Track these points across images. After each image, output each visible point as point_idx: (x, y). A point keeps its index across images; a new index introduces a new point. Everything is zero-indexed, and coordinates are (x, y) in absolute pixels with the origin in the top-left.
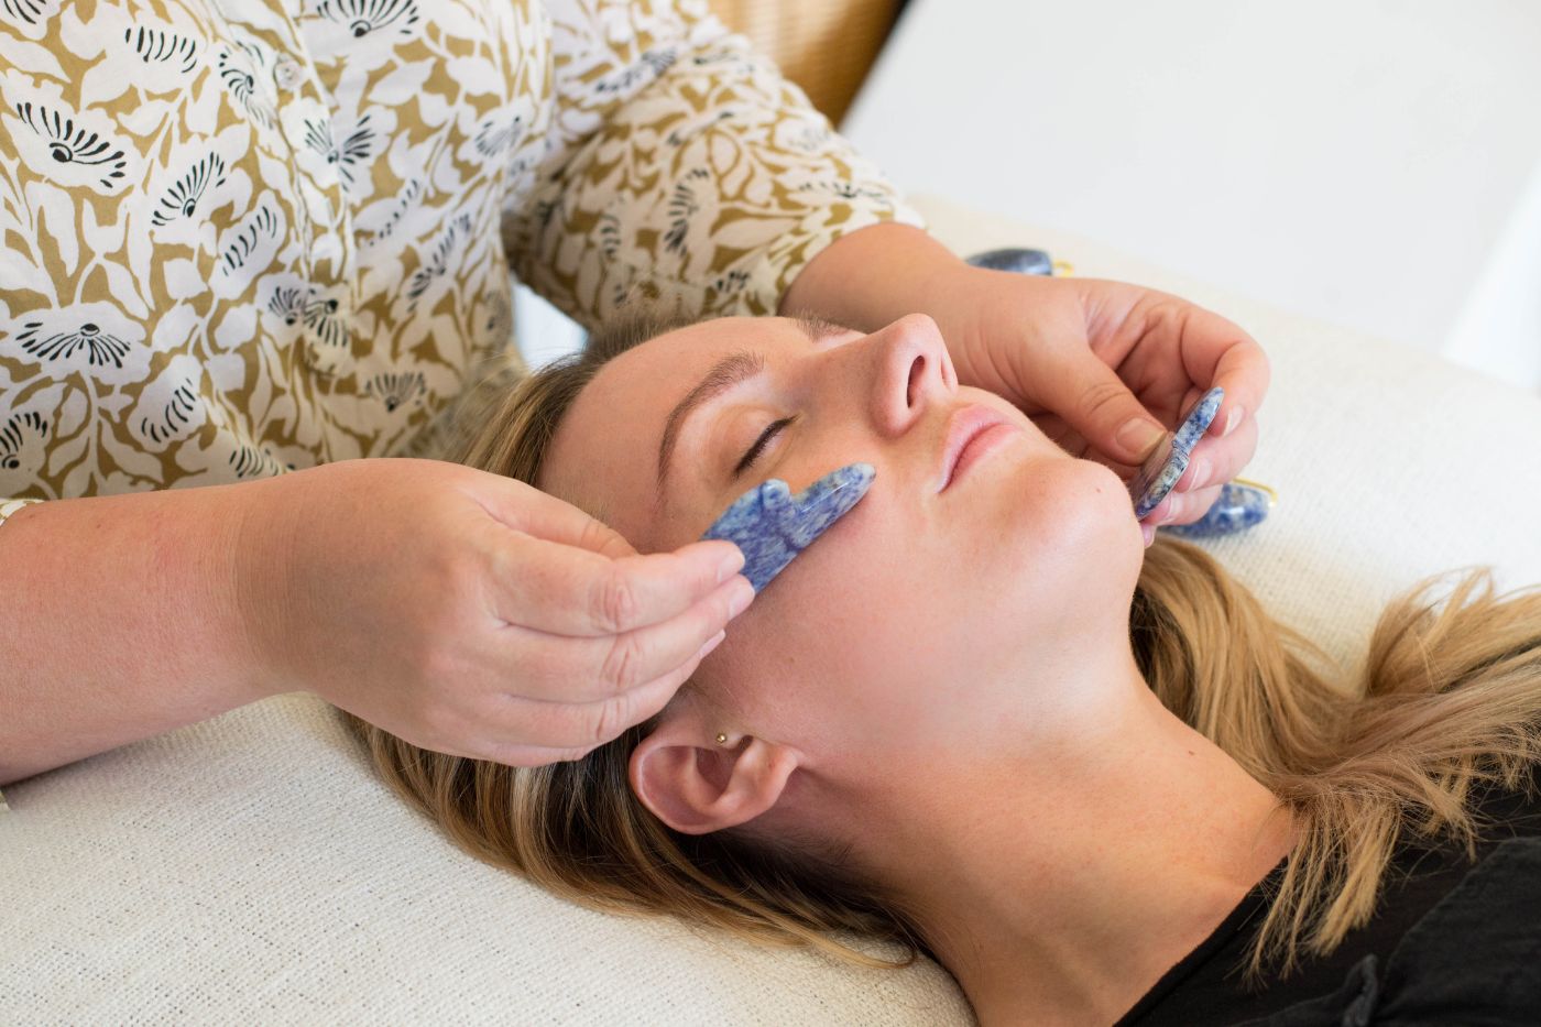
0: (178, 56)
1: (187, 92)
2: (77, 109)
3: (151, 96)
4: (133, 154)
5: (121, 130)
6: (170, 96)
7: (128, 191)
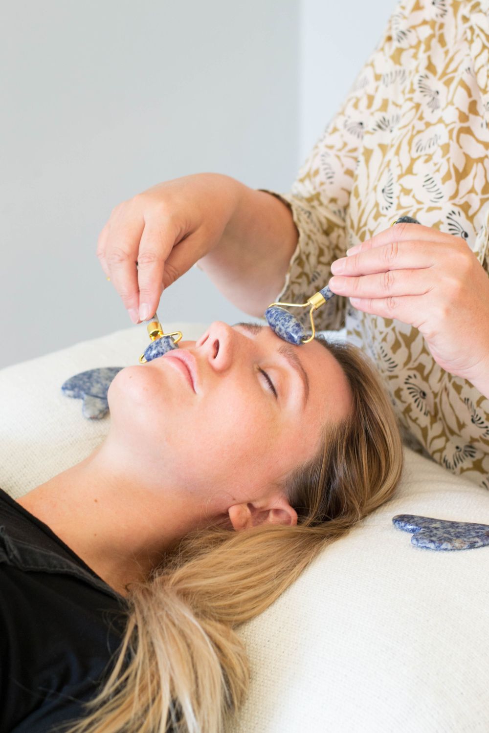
0: (433, 195)
1: (426, 206)
2: (397, 181)
3: (414, 197)
4: (394, 207)
5: (398, 198)
6: (419, 203)
7: (385, 216)
